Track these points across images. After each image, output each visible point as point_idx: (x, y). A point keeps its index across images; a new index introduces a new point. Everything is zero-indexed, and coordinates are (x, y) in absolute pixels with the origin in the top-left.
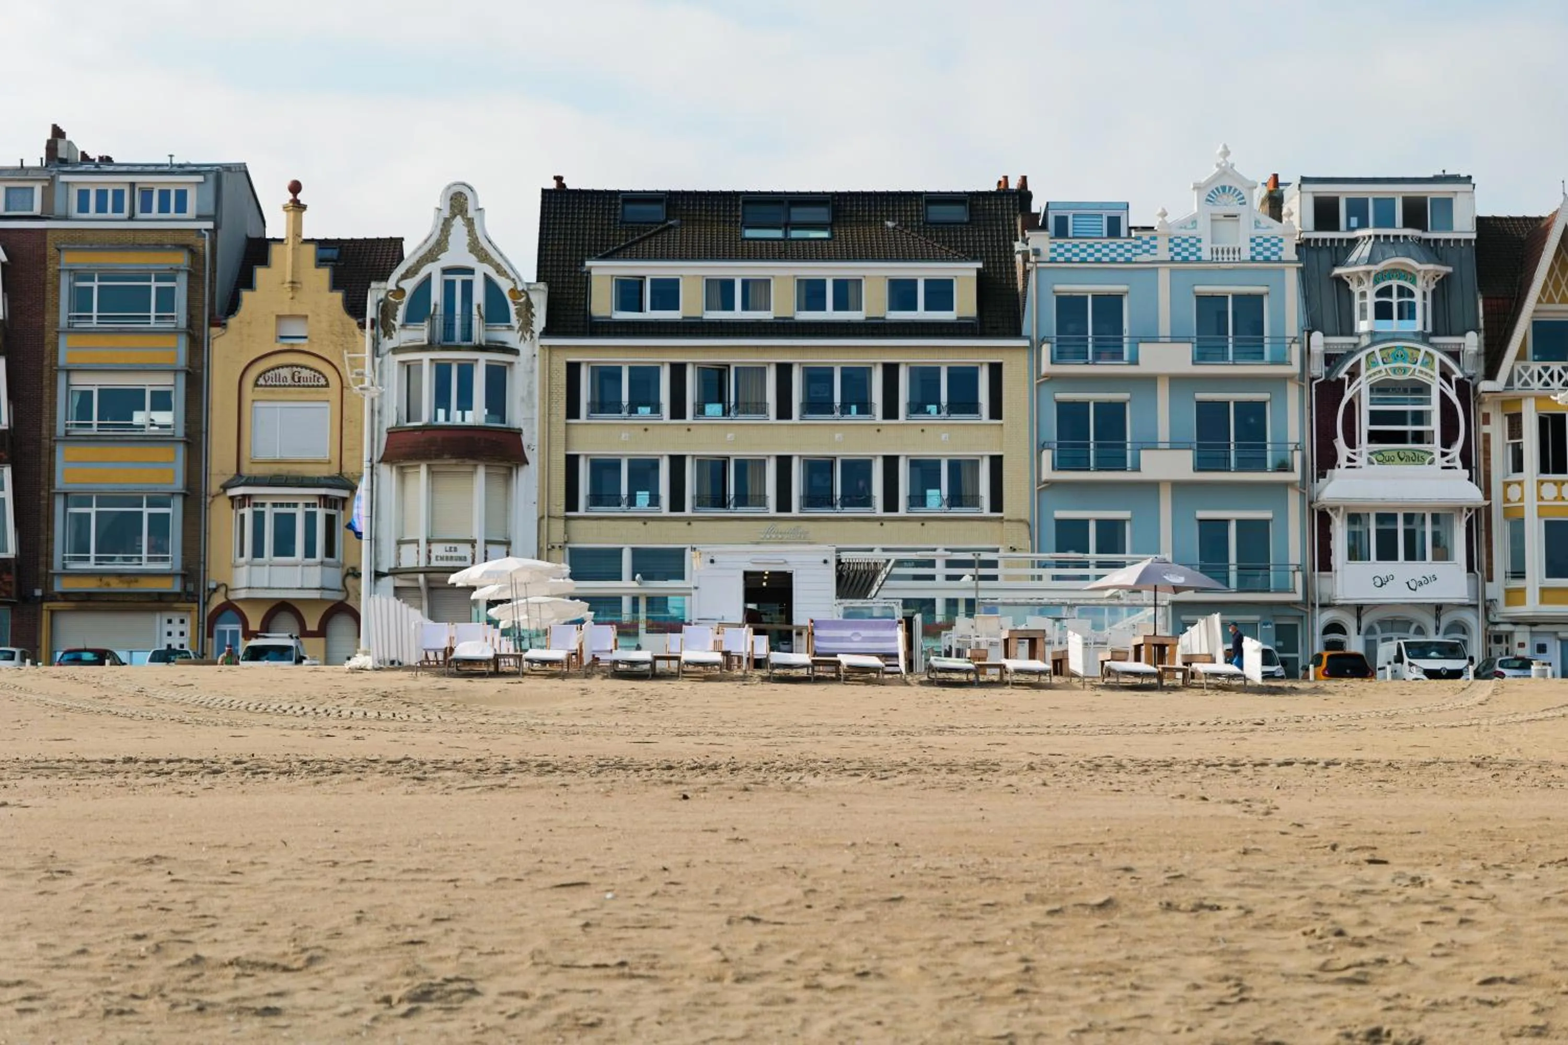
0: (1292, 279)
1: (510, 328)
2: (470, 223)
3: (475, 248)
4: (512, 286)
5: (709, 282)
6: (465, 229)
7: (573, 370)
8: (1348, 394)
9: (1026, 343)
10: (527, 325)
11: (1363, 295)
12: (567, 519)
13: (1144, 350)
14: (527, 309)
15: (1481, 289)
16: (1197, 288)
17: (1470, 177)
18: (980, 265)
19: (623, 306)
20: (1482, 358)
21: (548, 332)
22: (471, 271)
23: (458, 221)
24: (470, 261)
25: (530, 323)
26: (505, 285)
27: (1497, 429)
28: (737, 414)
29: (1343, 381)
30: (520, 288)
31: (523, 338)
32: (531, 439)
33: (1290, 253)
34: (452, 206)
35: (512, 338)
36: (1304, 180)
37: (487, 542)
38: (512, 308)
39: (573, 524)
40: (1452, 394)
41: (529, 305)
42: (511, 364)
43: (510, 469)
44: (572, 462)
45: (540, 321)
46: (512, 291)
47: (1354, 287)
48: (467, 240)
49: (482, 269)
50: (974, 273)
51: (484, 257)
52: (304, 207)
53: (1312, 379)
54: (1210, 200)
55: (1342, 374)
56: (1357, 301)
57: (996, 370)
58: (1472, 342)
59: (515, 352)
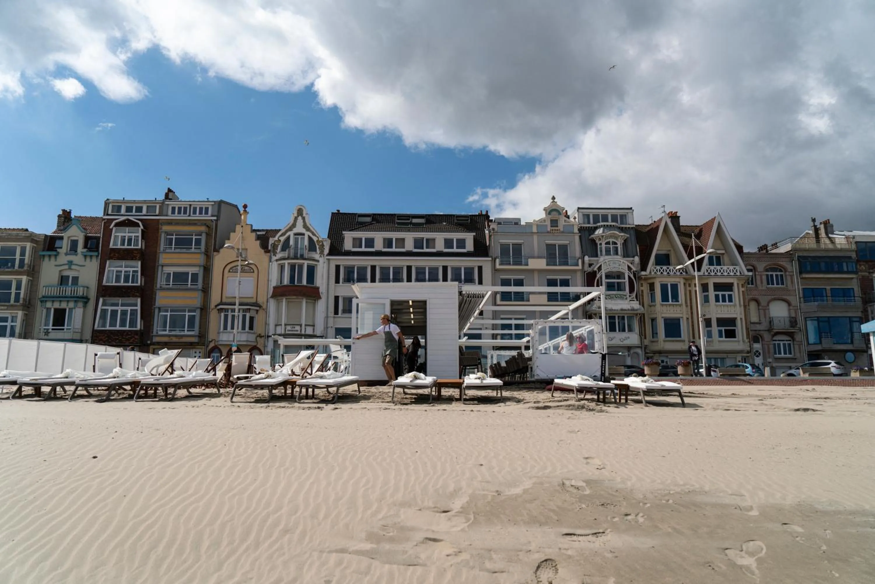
0: (577, 238)
1: (317, 253)
2: (304, 219)
3: (305, 226)
4: (317, 239)
5: (384, 239)
6: (302, 221)
7: (338, 267)
8: (598, 276)
9: (490, 259)
10: (322, 253)
11: (601, 244)
12: (334, 317)
13: (530, 261)
14: (322, 247)
15: (637, 243)
16: (546, 242)
17: (632, 208)
18: (474, 234)
19: (355, 246)
20: (639, 265)
21: (329, 254)
22: (303, 234)
23: (300, 218)
24: (303, 231)
25: (323, 252)
26: (315, 239)
27: (645, 288)
28: (394, 282)
29: (596, 271)
30: (320, 240)
31: (321, 256)
32: (323, 290)
33: (576, 230)
34: (298, 213)
35: (317, 256)
36: (580, 208)
37: (306, 325)
38: (317, 246)
39: (337, 319)
40: (632, 276)
41: (323, 245)
42: (316, 265)
43: (315, 300)
44: (337, 298)
45: (327, 251)
46: (317, 241)
47: (598, 242)
48: (302, 224)
49: (307, 233)
50: (472, 237)
51: (308, 229)
52: (248, 213)
53: (585, 272)
54: (549, 213)
55: (595, 269)
56: (599, 246)
57: (480, 268)
58: (637, 259)
59: (318, 261)
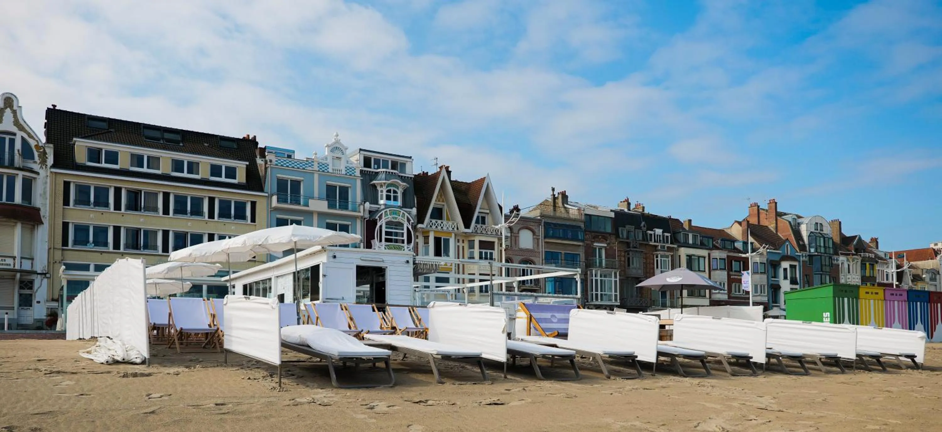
0: (359, 183)
1: (35, 162)
2: (14, 112)
3: (17, 123)
4: (36, 143)
5: (133, 155)
6: (12, 115)
7: (67, 185)
8: (379, 224)
9: (267, 195)
10: (43, 161)
11: (382, 191)
12: (63, 250)
13: (311, 201)
14: (44, 156)
15: (416, 194)
16: (327, 182)
17: (410, 157)
18: (248, 163)
19: (90, 160)
20: (416, 218)
21: (53, 166)
22: (15, 134)
23: (8, 111)
24: (14, 129)
25: (46, 162)
26: (33, 143)
27: (421, 240)
28: (145, 211)
29: (377, 219)
30: (40, 145)
31: (41, 167)
32: (45, 213)
33: (358, 173)
34: (5, 103)
35: (36, 167)
36: (361, 150)
37: (22, 258)
38: (36, 154)
39: (66, 252)
40: (410, 227)
41: (45, 153)
42: (35, 178)
43: (34, 226)
44: (65, 225)
45: (50, 160)
46: (37, 146)
47: (379, 189)
48: (13, 119)
49: (20, 134)
50: (245, 166)
51: (21, 128)
53: (365, 219)
54: (332, 151)
55: (377, 218)
56: (380, 193)
57: (253, 204)
58: (414, 211)
59: (38, 173)
